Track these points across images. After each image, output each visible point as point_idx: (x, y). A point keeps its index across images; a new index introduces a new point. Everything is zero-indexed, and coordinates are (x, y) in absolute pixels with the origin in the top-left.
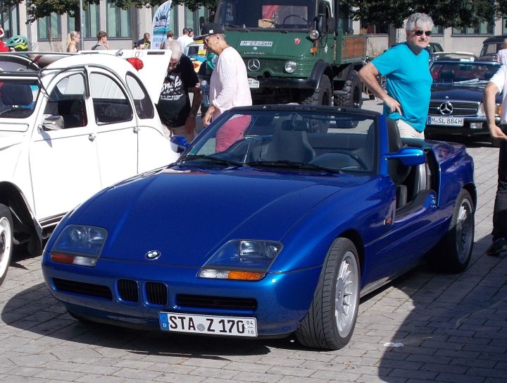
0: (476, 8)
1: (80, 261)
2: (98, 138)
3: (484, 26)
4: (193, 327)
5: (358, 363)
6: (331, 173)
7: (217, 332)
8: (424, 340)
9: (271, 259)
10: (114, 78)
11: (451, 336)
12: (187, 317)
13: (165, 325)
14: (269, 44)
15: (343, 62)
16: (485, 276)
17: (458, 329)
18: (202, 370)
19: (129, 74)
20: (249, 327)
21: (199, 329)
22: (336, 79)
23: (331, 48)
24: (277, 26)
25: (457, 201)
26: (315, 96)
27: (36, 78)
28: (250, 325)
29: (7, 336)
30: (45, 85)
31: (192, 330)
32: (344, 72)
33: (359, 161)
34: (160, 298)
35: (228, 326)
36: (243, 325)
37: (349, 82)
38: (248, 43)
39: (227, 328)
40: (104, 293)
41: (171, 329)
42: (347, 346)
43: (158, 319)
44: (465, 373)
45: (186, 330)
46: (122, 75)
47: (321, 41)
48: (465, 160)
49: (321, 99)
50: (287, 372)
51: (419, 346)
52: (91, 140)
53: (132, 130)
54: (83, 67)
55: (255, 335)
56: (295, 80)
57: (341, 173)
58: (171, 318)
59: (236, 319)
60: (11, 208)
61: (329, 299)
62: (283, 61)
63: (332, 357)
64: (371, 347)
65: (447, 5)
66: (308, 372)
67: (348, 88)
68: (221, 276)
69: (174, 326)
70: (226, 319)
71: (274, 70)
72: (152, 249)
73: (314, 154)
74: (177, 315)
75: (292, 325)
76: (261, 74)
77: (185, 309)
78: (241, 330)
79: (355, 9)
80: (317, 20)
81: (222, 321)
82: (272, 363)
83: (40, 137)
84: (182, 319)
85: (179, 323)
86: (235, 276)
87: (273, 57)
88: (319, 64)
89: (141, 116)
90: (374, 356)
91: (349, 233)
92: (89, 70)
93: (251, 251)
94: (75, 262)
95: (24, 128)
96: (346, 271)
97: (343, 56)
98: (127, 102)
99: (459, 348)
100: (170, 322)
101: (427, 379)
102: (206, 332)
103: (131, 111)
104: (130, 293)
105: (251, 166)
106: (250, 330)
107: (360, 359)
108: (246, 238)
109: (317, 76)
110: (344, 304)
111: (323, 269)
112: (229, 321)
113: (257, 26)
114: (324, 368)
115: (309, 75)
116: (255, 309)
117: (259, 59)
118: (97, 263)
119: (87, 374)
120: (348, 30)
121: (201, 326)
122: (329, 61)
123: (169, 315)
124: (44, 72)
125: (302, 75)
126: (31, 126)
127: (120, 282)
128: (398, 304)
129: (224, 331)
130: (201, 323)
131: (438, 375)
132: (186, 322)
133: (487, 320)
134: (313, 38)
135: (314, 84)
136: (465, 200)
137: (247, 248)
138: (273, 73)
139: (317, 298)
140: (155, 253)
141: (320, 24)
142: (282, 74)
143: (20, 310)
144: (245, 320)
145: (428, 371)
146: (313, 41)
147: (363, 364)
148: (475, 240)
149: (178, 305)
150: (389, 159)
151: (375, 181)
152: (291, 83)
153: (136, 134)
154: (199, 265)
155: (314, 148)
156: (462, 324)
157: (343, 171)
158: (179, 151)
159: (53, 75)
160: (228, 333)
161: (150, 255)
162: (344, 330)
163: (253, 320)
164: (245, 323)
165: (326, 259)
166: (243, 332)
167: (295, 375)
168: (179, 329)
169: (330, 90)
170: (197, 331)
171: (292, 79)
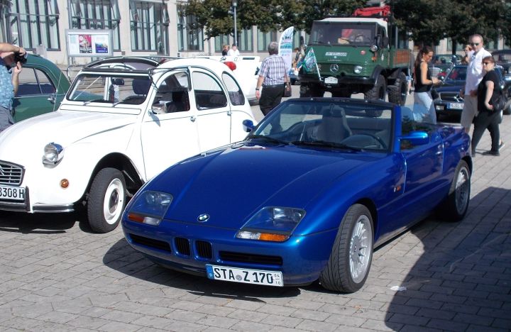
0: (486, 33)
1: (149, 220)
2: (198, 120)
3: (491, 44)
4: (233, 277)
5: (367, 307)
6: (355, 151)
7: (252, 282)
8: (424, 284)
9: (296, 223)
10: (213, 76)
11: (445, 280)
12: (228, 269)
13: (211, 275)
14: (344, 54)
15: (394, 66)
16: (477, 225)
17: (451, 273)
18: (240, 312)
19: (225, 72)
20: (277, 279)
21: (238, 279)
22: (390, 77)
23: (386, 57)
24: (350, 42)
25: (457, 169)
26: (374, 89)
27: (147, 75)
28: (277, 278)
29: (99, 275)
30: (155, 81)
31: (232, 280)
32: (395, 73)
33: (380, 141)
34: (206, 253)
35: (260, 278)
36: (272, 277)
37: (398, 80)
38: (331, 54)
39: (259, 279)
40: (164, 247)
41: (216, 278)
42: (361, 290)
43: (205, 269)
44: (452, 319)
45: (228, 279)
46: (219, 74)
47: (379, 53)
48: (464, 138)
49: (378, 91)
50: (307, 315)
51: (419, 290)
52: (193, 121)
53: (226, 113)
54: (187, 68)
55: (281, 285)
56: (361, 78)
57: (363, 151)
58: (215, 269)
59: (266, 273)
60: (125, 172)
61: (344, 254)
62: (353, 66)
63: (347, 300)
64: (380, 290)
65: (468, 31)
66: (323, 316)
67: (397, 84)
68: (254, 237)
69: (218, 275)
70: (258, 272)
71: (348, 72)
72: (203, 213)
73: (351, 133)
74: (220, 267)
75: (314, 276)
76: (339, 74)
77: (226, 262)
78: (270, 281)
79: (410, 34)
80: (376, 38)
81: (255, 274)
82: (298, 306)
83: (151, 119)
84: (224, 270)
85: (222, 273)
86: (266, 237)
87: (346, 63)
88: (377, 68)
89: (234, 104)
90: (381, 300)
91: (364, 200)
92: (191, 70)
93: (283, 215)
94: (144, 222)
95: (138, 112)
96: (361, 230)
97: (394, 62)
98: (222, 93)
99: (450, 292)
100: (215, 272)
101: (420, 325)
102: (243, 281)
103: (225, 100)
104: (184, 248)
105: (295, 144)
106: (278, 281)
107: (369, 303)
108: (278, 206)
109: (375, 77)
110: (360, 255)
111: (339, 230)
112: (260, 274)
113: (337, 42)
114: (338, 312)
115: (370, 75)
116: (281, 265)
117: (338, 64)
118: (161, 223)
119: (144, 315)
120: (406, 47)
121: (239, 277)
122: (385, 66)
123: (214, 267)
124: (155, 71)
125: (365, 74)
126: (143, 111)
127: (177, 239)
128: (409, 248)
129: (257, 281)
130: (239, 274)
131: (429, 321)
132: (227, 273)
133: (475, 265)
134: (373, 50)
135: (373, 81)
136: (464, 168)
137: (279, 214)
138: (346, 73)
139: (334, 254)
140: (205, 217)
141: (378, 41)
142: (352, 74)
143: (120, 251)
144: (273, 273)
145: (422, 316)
146: (373, 52)
147: (371, 308)
148: (471, 198)
149: (222, 259)
150: (401, 140)
151: (392, 156)
152: (358, 80)
153: (229, 117)
154: (237, 227)
155: (351, 129)
156: (455, 268)
157: (365, 149)
158: (248, 130)
159: (161, 73)
160: (260, 283)
161: (201, 218)
162: (360, 276)
163: (280, 274)
164: (273, 275)
165: (342, 222)
166: (272, 282)
167: (313, 319)
168: (222, 278)
169: (385, 85)
170: (236, 280)
171: (359, 77)
